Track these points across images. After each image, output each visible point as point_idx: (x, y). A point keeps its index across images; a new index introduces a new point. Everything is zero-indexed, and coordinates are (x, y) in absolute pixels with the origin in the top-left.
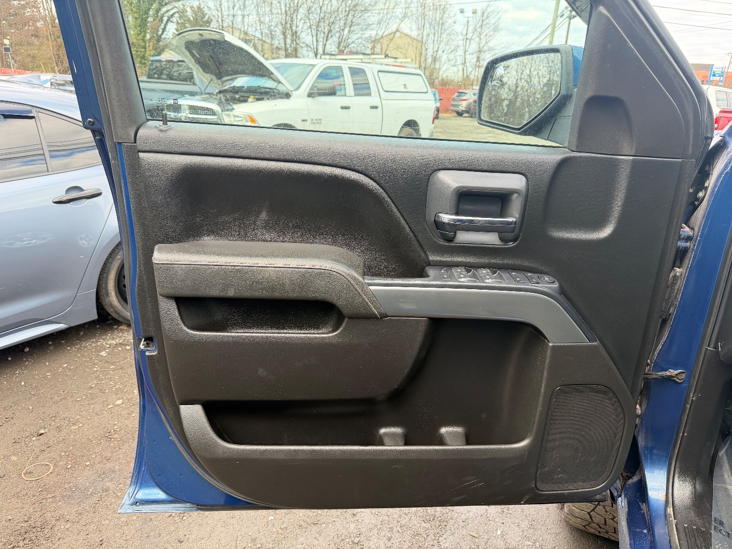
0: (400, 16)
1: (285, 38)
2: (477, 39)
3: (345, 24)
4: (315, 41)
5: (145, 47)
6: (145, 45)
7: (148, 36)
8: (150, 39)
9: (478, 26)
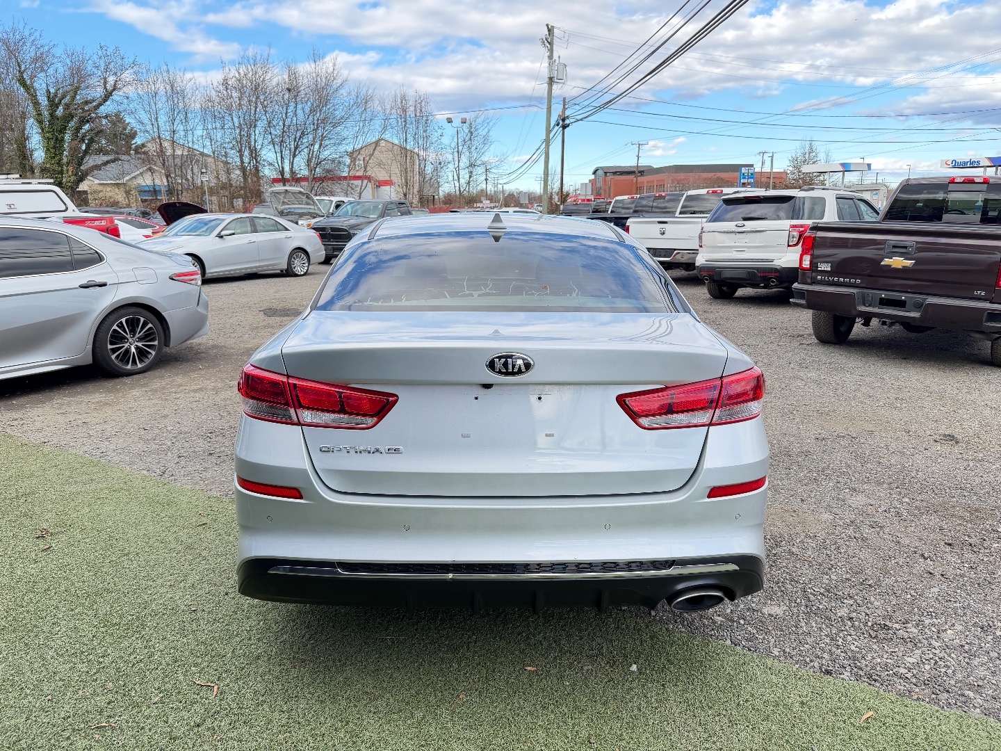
0: (380, 129)
1: (241, 156)
2: (467, 153)
3: (314, 139)
4: (279, 158)
5: (61, 172)
6: (62, 170)
7: (65, 160)
8: (68, 163)
9: (467, 139)
